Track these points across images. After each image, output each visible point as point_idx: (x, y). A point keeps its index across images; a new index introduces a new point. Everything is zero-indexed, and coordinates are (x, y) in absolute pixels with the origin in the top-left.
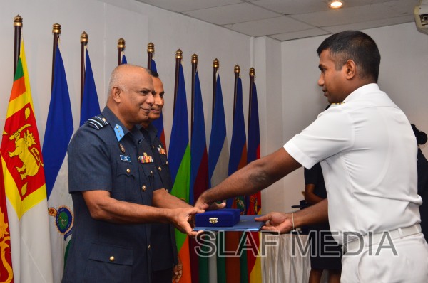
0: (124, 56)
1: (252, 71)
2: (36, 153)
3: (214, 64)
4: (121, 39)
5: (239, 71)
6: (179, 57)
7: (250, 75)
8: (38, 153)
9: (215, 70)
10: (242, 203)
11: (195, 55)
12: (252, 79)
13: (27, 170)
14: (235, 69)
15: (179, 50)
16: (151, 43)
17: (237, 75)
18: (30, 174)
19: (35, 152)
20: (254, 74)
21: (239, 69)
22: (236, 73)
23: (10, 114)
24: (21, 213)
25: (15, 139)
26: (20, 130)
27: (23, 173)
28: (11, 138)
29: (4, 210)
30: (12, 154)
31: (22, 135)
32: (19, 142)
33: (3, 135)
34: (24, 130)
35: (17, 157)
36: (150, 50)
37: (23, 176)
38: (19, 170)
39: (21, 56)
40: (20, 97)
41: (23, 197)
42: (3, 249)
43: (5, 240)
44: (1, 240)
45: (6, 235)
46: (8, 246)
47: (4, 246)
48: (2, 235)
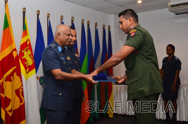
0: (63, 22)
1: (109, 26)
3: (96, 24)
4: (62, 15)
6: (83, 22)
9: (96, 26)
11: (88, 21)
12: (109, 29)
13: (29, 63)
15: (83, 19)
16: (72, 17)
18: (30, 65)
19: (31, 57)
22: (103, 27)
23: (22, 43)
24: (26, 79)
25: (24, 52)
26: (26, 49)
27: (27, 64)
28: (23, 52)
29: (21, 78)
30: (23, 58)
31: (26, 51)
32: (25, 53)
33: (20, 51)
34: (27, 49)
35: (25, 59)
36: (72, 19)
37: (27, 65)
38: (26, 63)
39: (25, 22)
40: (25, 37)
41: (27, 73)
42: (20, 92)
43: (21, 88)
44: (20, 88)
45: (21, 87)
46: (22, 90)
47: (21, 90)
48: (20, 87)
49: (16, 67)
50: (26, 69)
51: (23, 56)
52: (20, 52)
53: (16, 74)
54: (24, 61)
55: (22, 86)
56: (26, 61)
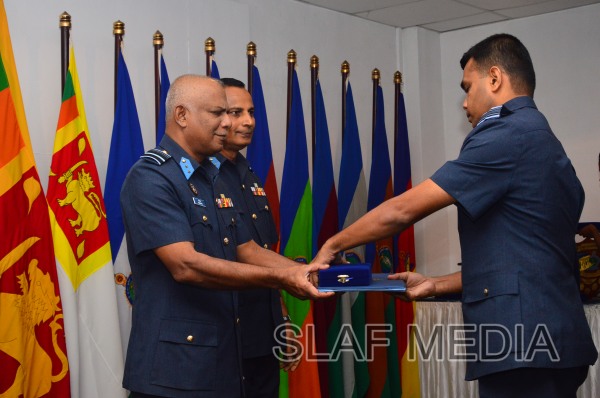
0: (214, 63)
1: (398, 76)
2: (96, 200)
3: (343, 68)
4: (210, 39)
5: (379, 77)
6: (292, 61)
7: (395, 82)
8: (98, 200)
9: (345, 76)
10: (388, 260)
11: (314, 56)
12: (398, 87)
13: (84, 224)
14: (374, 74)
15: (292, 51)
16: (251, 43)
17: (376, 82)
18: (88, 229)
19: (94, 198)
20: (401, 81)
21: (378, 74)
22: (374, 80)
23: (58, 148)
24: (77, 282)
25: (66, 181)
26: (73, 169)
27: (78, 227)
28: (61, 180)
29: (55, 279)
30: (62, 203)
31: (75, 176)
32: (72, 186)
33: (50, 177)
34: (79, 170)
35: (69, 207)
36: (251, 53)
37: (79, 232)
38: (73, 223)
39: (70, 68)
40: (71, 124)
41: (79, 261)
42: (54, 332)
43: (56, 319)
44: (52, 319)
45: (57, 313)
46: (60, 327)
47: (55, 326)
48: (52, 313)
49: (36, 239)
50: (74, 245)
51: (64, 195)
52: (53, 181)
53: (39, 266)
54: (67, 215)
55: (59, 310)
56: (75, 215)
